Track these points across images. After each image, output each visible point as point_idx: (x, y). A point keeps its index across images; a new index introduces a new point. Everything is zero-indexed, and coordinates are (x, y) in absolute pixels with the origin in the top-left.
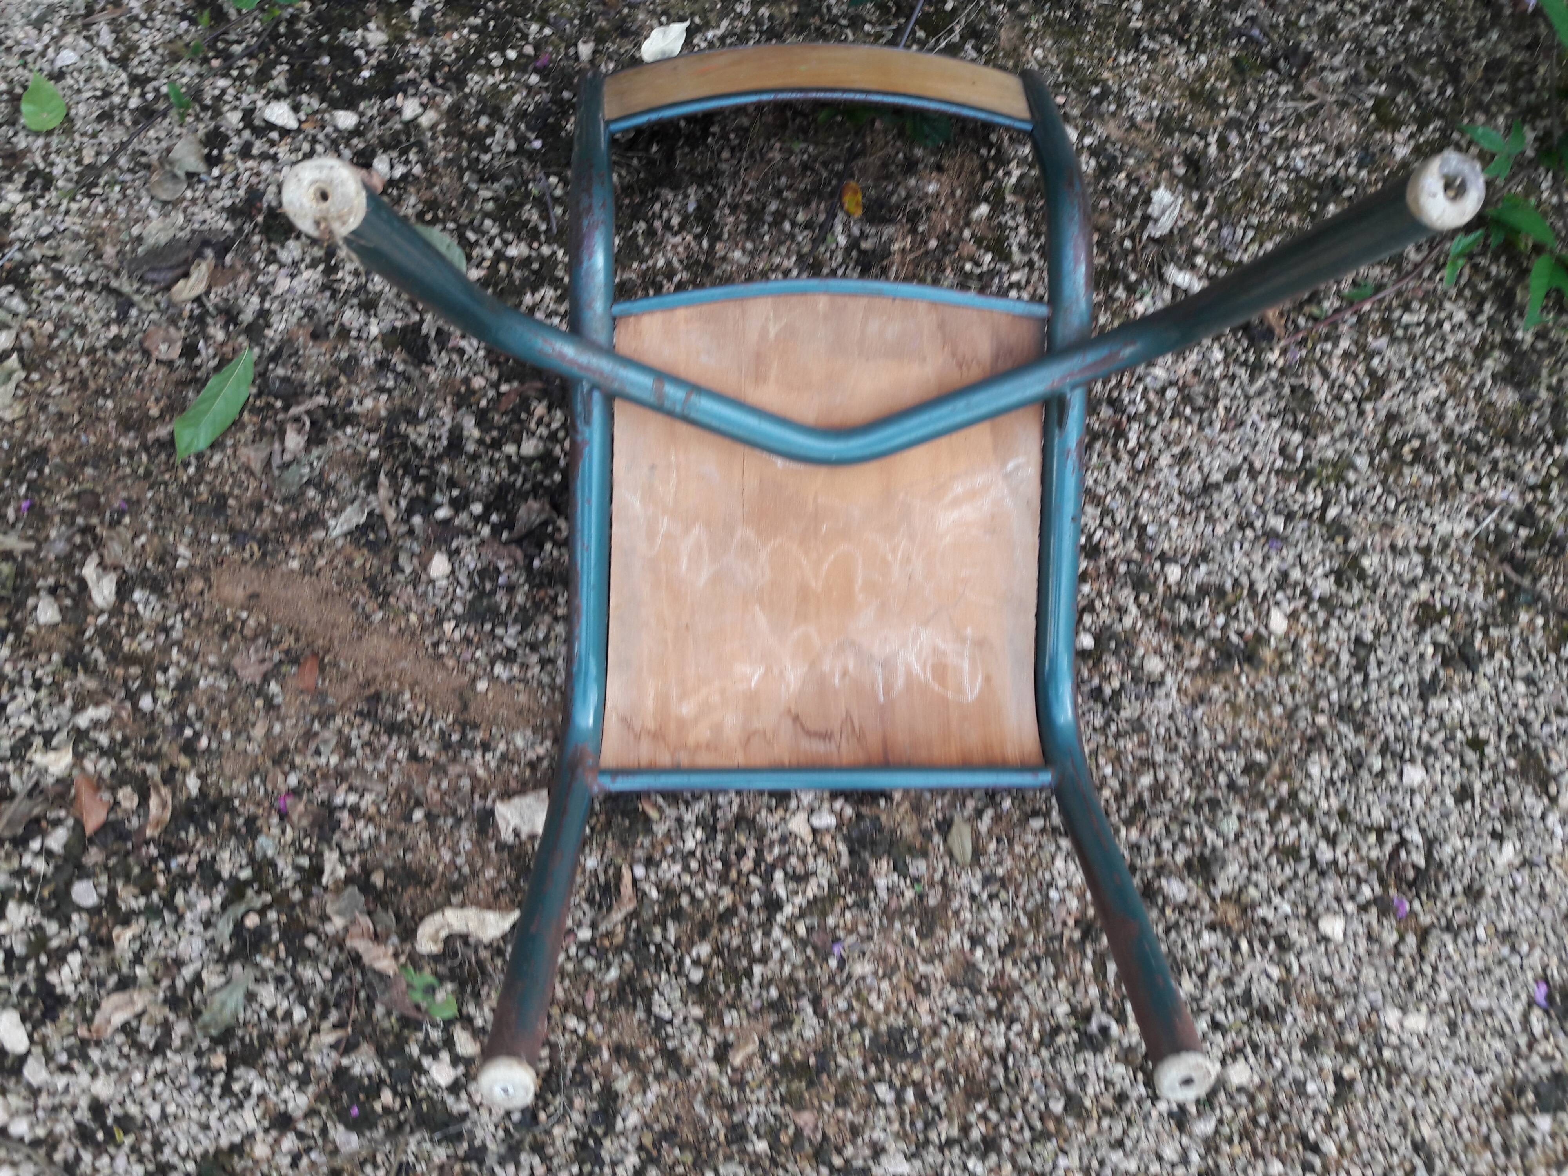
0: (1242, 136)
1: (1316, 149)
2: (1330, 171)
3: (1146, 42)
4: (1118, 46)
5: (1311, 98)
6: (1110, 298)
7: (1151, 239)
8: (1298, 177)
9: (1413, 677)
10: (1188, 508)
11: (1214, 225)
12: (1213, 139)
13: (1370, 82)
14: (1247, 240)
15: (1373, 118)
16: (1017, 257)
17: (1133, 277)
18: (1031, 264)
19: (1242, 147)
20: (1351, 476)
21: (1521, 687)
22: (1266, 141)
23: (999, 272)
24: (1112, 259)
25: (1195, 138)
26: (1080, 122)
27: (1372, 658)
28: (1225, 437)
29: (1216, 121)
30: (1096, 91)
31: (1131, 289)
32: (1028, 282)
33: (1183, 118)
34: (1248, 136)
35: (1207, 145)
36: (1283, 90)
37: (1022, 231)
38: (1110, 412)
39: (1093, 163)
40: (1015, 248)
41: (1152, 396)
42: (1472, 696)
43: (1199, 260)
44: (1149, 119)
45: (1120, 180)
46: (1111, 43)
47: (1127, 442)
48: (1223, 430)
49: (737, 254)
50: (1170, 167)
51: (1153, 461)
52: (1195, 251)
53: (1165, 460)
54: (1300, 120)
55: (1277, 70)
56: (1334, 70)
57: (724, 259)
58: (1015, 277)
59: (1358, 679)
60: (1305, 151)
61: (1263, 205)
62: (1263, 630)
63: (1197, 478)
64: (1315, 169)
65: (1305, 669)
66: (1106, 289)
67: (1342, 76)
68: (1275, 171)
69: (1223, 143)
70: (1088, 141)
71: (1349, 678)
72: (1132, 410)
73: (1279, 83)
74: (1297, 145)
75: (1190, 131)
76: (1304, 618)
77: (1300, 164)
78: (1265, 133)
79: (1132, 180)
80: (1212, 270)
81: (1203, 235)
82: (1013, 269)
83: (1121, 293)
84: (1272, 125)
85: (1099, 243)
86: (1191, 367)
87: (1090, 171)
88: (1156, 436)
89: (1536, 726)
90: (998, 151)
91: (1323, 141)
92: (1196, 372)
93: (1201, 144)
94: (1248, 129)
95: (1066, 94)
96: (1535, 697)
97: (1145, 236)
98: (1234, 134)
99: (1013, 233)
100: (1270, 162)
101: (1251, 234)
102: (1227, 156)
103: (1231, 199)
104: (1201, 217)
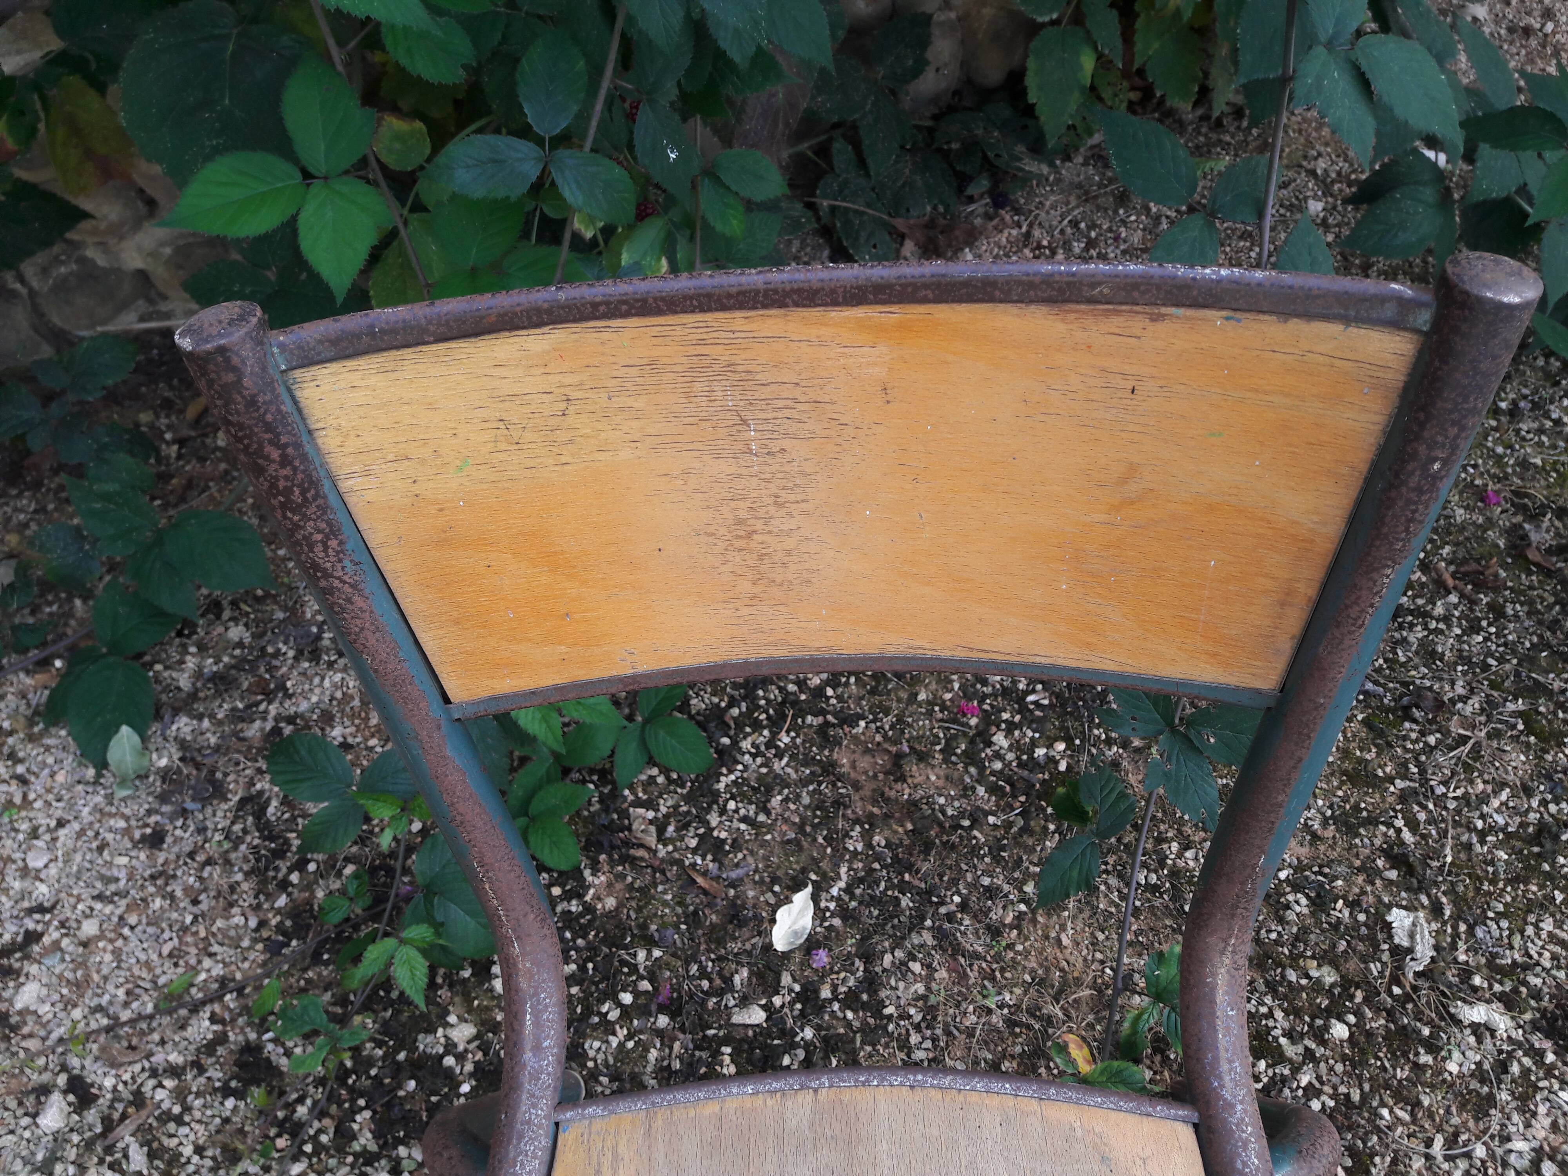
0: (1424, 807)
1: (1504, 796)
2: (1533, 817)
5: (1464, 740)
6: (1417, 1067)
7: (1417, 974)
8: (1509, 836)
11: (1463, 927)
12: (1399, 823)
13: (1506, 700)
14: (1506, 933)
15: (1532, 739)
16: (1291, 1051)
17: (1426, 1032)
18: (1309, 1055)
19: (1431, 821)
22: (1452, 805)
23: (1284, 1080)
24: (1390, 1015)
25: (1383, 828)
29: (1390, 799)
31: (1432, 1048)
32: (1319, 1078)
33: (1356, 808)
34: (1431, 806)
35: (1399, 831)
36: (1432, 740)
37: (1279, 1014)
39: (1304, 901)
40: (1283, 1041)
43: (1477, 980)
44: (1325, 823)
45: (1341, 911)
50: (1379, 873)
52: (1466, 973)
54: (1468, 768)
55: (1414, 721)
56: (1464, 699)
60: (1496, 803)
61: (1493, 882)
64: (1518, 819)
66: (1405, 1055)
67: (1475, 703)
68: (1482, 835)
69: (1413, 825)
73: (1423, 734)
74: (1483, 799)
75: (1372, 822)
77: (1500, 820)
78: (1444, 795)
79: (1353, 905)
80: (1497, 988)
81: (1462, 946)
82: (1296, 1070)
83: (1425, 1059)
84: (1445, 783)
85: (1366, 999)
86: (1547, 1122)
87: (1305, 911)
91: (1503, 785)
92: (1554, 1126)
93: (1391, 832)
94: (1426, 797)
97: (1410, 975)
98: (1416, 808)
99: (1271, 1023)
100: (1470, 828)
101: (1504, 924)
102: (1424, 837)
103: (1461, 888)
104: (1444, 923)
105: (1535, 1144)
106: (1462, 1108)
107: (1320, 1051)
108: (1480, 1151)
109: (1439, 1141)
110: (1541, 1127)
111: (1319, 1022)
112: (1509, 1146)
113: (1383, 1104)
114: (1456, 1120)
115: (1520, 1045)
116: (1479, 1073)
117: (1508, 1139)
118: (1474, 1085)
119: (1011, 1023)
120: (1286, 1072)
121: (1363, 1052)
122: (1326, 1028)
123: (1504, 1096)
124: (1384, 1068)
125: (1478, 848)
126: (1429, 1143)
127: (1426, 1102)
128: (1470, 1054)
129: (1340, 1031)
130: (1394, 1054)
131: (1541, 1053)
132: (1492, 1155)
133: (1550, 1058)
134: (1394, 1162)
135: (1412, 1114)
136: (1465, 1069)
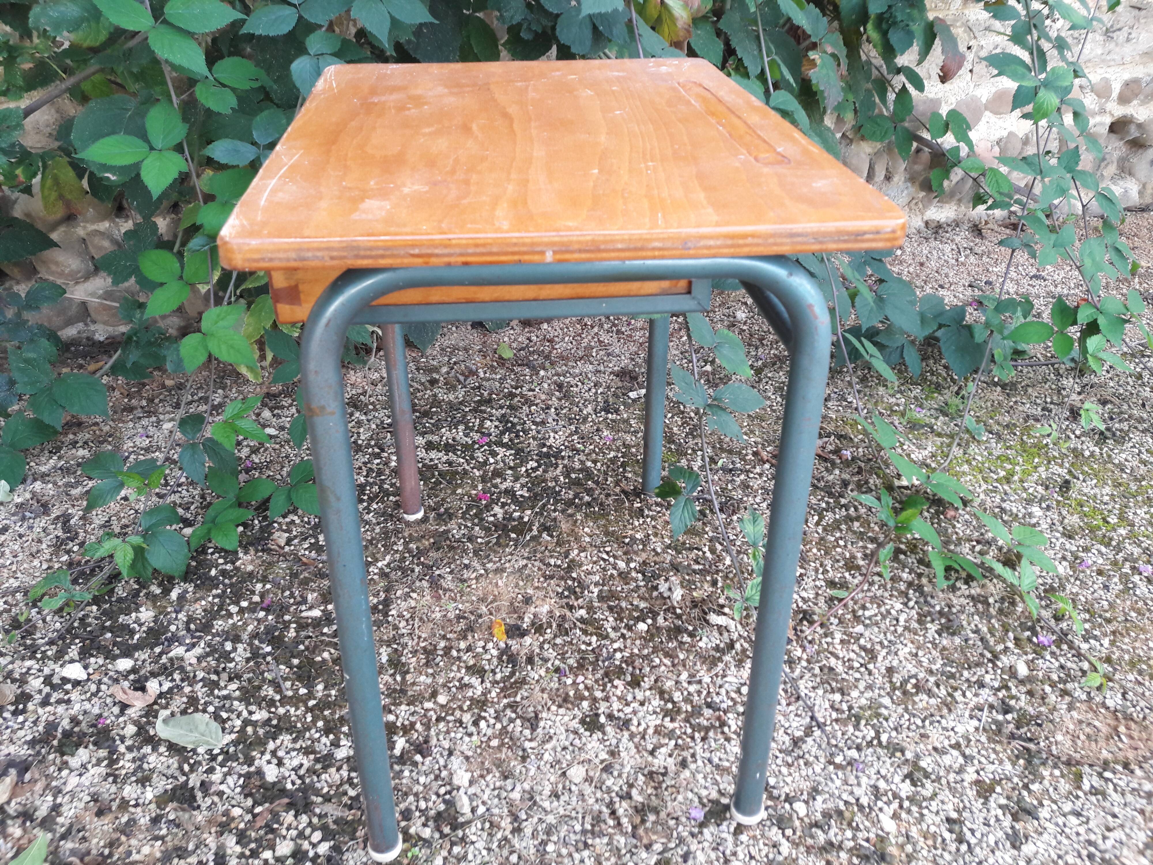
3: (646, 512)
4: (632, 518)
6: (681, 643)
9: (1000, 834)
10: (790, 761)
12: (706, 549)
16: (613, 635)
17: (691, 628)
18: (623, 636)
19: (725, 549)
20: (883, 711)
21: (1073, 820)
23: (604, 646)
25: (696, 551)
26: (624, 557)
27: (965, 829)
28: (791, 708)
30: (628, 540)
31: (691, 635)
32: (625, 647)
33: (684, 543)
35: (704, 553)
37: (611, 619)
38: (711, 711)
40: (609, 630)
41: (733, 695)
42: (1046, 836)
43: (727, 611)
46: (627, 517)
47: (729, 727)
48: (788, 705)
49: (423, 678)
52: (722, 607)
57: (414, 684)
58: (616, 646)
59: (964, 847)
62: (880, 833)
63: (787, 739)
65: (925, 853)
66: (676, 638)
69: (713, 551)
70: (632, 565)
71: (958, 850)
72: (724, 706)
76: (904, 815)
81: (723, 597)
83: (686, 639)
89: (1100, 842)
90: (579, 582)
93: (700, 553)
94: (724, 540)
95: (611, 546)
96: (1087, 823)
98: (717, 544)
99: (605, 622)
105: (742, 681)
106: (703, 662)
108: (707, 680)
109: (684, 676)
110: (746, 674)
111: (632, 623)
112: (725, 679)
113: (656, 657)
114: (697, 667)
115: (743, 638)
116: (717, 649)
117: (726, 676)
118: (713, 653)
119: (458, 617)
120: (607, 643)
121: (652, 635)
122: (635, 625)
123: (728, 658)
124: (662, 642)
126: (679, 675)
127: (682, 657)
128: (713, 639)
129: (642, 626)
130: (670, 637)
132: (715, 683)
134: (656, 681)
135: (672, 662)
136: (709, 646)
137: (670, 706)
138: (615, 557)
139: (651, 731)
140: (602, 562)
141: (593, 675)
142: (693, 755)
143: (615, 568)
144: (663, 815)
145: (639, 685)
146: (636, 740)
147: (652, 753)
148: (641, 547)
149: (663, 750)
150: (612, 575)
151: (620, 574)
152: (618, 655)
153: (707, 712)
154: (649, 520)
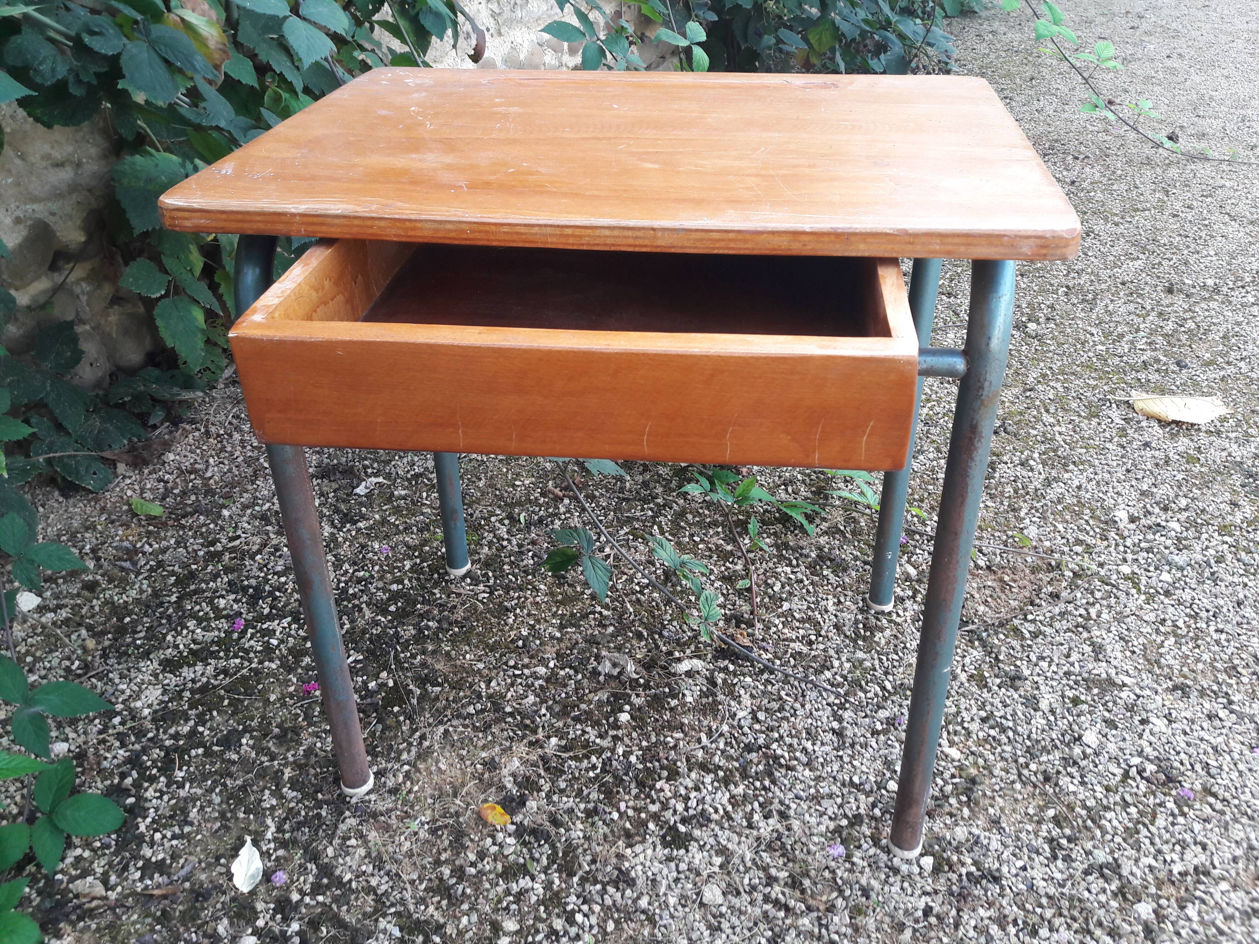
0: (606, 596)
4: (499, 618)
6: (672, 709)
8: (654, 585)
9: (1020, 707)
10: (850, 753)
11: (657, 636)
12: (598, 609)
14: (678, 627)
16: (606, 743)
17: (667, 690)
18: (615, 739)
23: (609, 759)
25: (592, 616)
30: (520, 643)
31: (674, 696)
32: (627, 746)
35: (600, 613)
37: (589, 729)
40: (598, 741)
43: (677, 654)
47: (783, 756)
51: (805, 750)
52: (670, 653)
53: (809, 745)
58: (620, 750)
61: (659, 609)
62: (955, 764)
63: (830, 735)
65: (992, 757)
66: (663, 707)
68: (641, 592)
69: (605, 606)
70: (551, 664)
71: (1008, 738)
72: (761, 741)
75: (584, 616)
76: (956, 738)
77: (646, 581)
80: (688, 652)
81: (660, 643)
82: (613, 750)
83: (674, 703)
88: (788, 740)
90: (520, 713)
92: (752, 696)
95: (511, 658)
99: (587, 736)
100: (634, 592)
101: (675, 623)
102: (614, 609)
103: (645, 620)
104: (647, 640)
105: (749, 710)
106: (705, 715)
107: (620, 733)
108: (725, 728)
110: (746, 700)
111: (612, 719)
112: (737, 717)
113: (665, 737)
114: (705, 723)
115: (714, 670)
116: (703, 695)
117: (735, 715)
118: (704, 700)
119: (433, 832)
120: (609, 754)
121: (642, 719)
122: (616, 720)
123: (720, 697)
124: (657, 720)
125: (643, 598)
126: (699, 741)
127: (686, 722)
128: (693, 688)
129: (624, 717)
130: (658, 711)
131: (726, 668)
132: (732, 727)
133: (731, 667)
134: (688, 760)
135: (683, 732)
136: (696, 697)
137: (721, 774)
138: (527, 666)
139: (729, 808)
140: (519, 681)
141: (629, 793)
142: (781, 803)
143: (537, 678)
144: (813, 873)
145: (678, 773)
146: (726, 825)
147: (750, 826)
148: (538, 642)
149: (756, 817)
150: (541, 686)
151: (548, 680)
152: (633, 759)
153: (753, 756)
154: (518, 611)
